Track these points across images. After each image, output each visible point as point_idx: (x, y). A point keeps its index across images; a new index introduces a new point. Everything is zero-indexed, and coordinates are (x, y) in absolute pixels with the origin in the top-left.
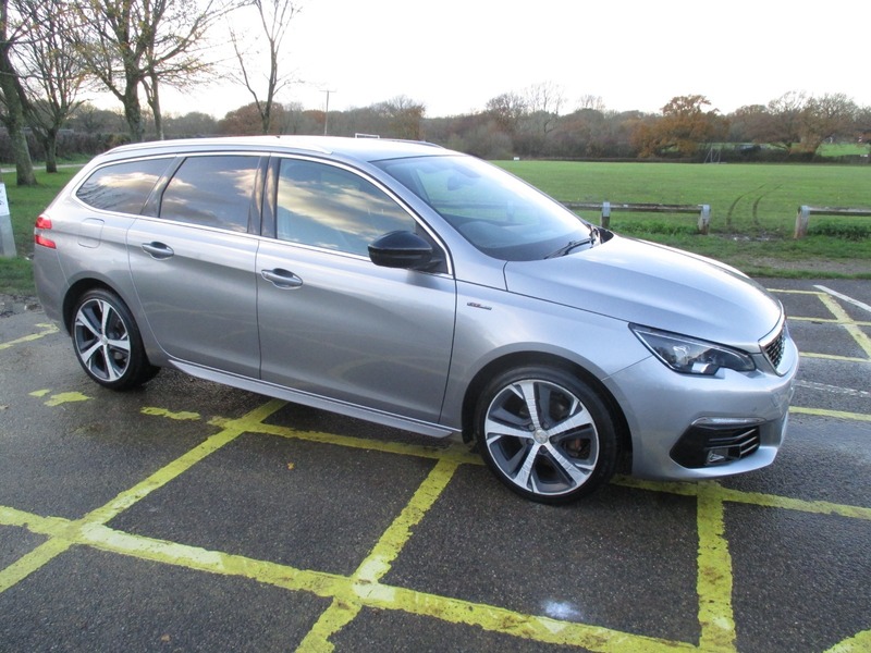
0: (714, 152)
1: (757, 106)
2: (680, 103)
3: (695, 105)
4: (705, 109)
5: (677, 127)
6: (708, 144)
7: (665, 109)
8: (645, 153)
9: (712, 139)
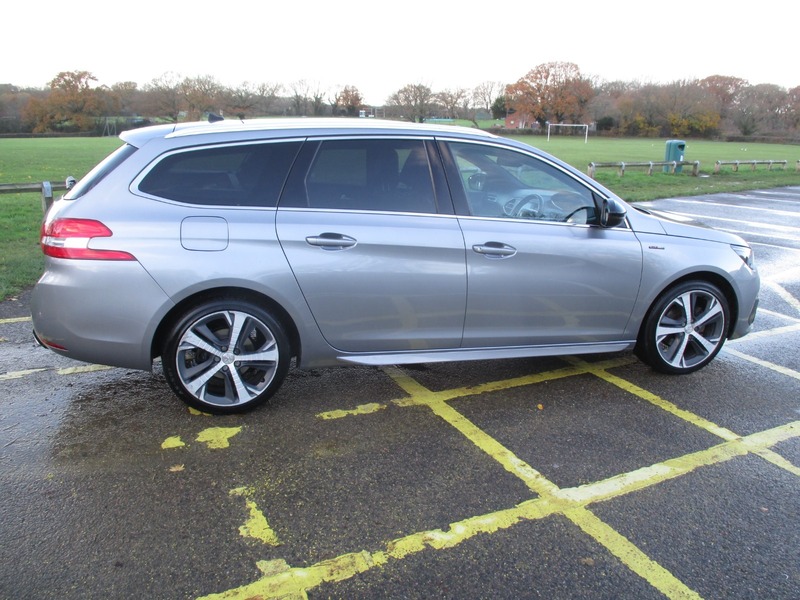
0: (110, 126)
1: (130, 83)
2: (67, 78)
3: (83, 80)
4: (93, 85)
5: (69, 103)
6: (102, 119)
7: (54, 83)
8: (40, 128)
9: (105, 113)
